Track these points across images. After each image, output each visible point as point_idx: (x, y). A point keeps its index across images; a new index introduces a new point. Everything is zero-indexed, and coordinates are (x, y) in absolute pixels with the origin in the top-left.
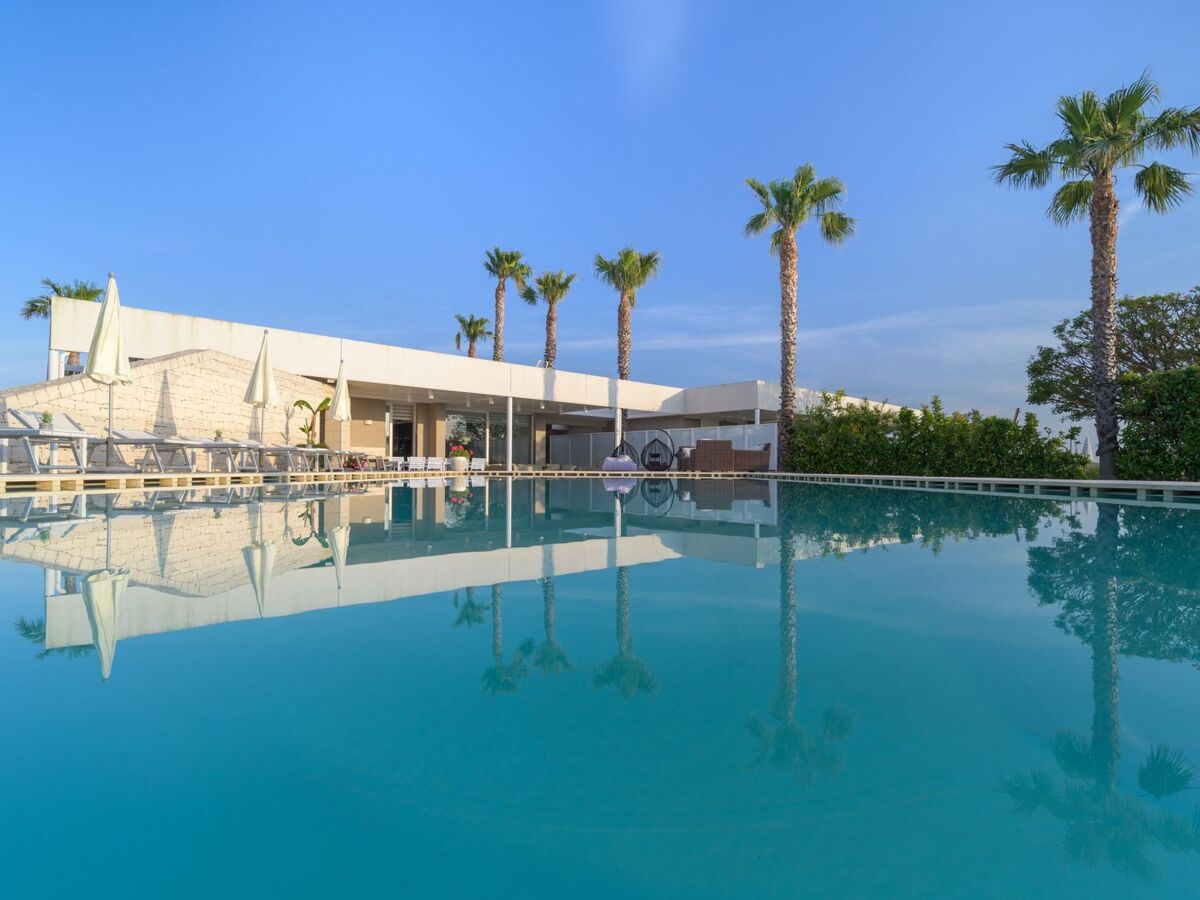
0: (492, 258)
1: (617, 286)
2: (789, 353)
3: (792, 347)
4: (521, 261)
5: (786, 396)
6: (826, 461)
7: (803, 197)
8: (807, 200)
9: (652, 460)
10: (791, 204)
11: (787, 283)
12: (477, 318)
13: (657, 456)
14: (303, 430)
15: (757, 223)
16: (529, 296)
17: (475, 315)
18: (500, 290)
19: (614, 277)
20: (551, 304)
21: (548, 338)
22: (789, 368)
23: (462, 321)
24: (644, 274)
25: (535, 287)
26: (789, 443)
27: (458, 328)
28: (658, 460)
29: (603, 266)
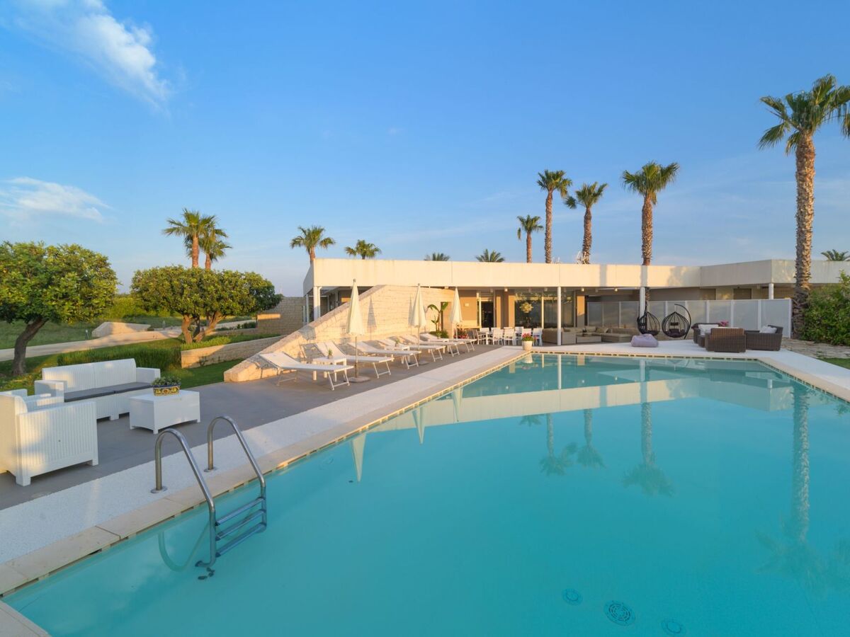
0: (543, 177)
1: (641, 191)
2: (805, 241)
3: (808, 235)
4: (564, 177)
5: (800, 275)
6: (843, 334)
7: (822, 105)
8: (827, 106)
9: (672, 327)
10: (808, 112)
11: (804, 181)
12: (532, 217)
13: (677, 324)
14: (433, 322)
15: (773, 135)
16: (571, 203)
17: (530, 214)
18: (549, 199)
19: (638, 186)
20: (588, 207)
21: (586, 232)
22: (804, 253)
23: (522, 220)
24: (664, 180)
25: (575, 196)
26: (803, 316)
27: (519, 225)
28: (676, 327)
29: (628, 178)
